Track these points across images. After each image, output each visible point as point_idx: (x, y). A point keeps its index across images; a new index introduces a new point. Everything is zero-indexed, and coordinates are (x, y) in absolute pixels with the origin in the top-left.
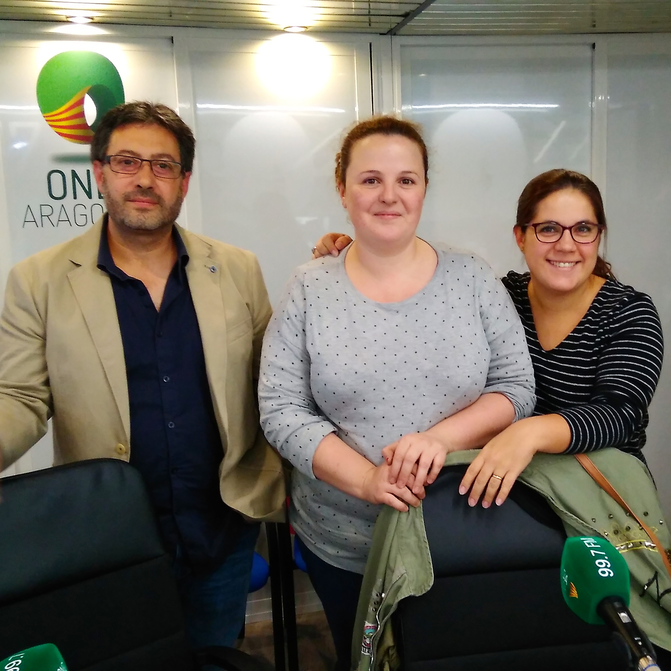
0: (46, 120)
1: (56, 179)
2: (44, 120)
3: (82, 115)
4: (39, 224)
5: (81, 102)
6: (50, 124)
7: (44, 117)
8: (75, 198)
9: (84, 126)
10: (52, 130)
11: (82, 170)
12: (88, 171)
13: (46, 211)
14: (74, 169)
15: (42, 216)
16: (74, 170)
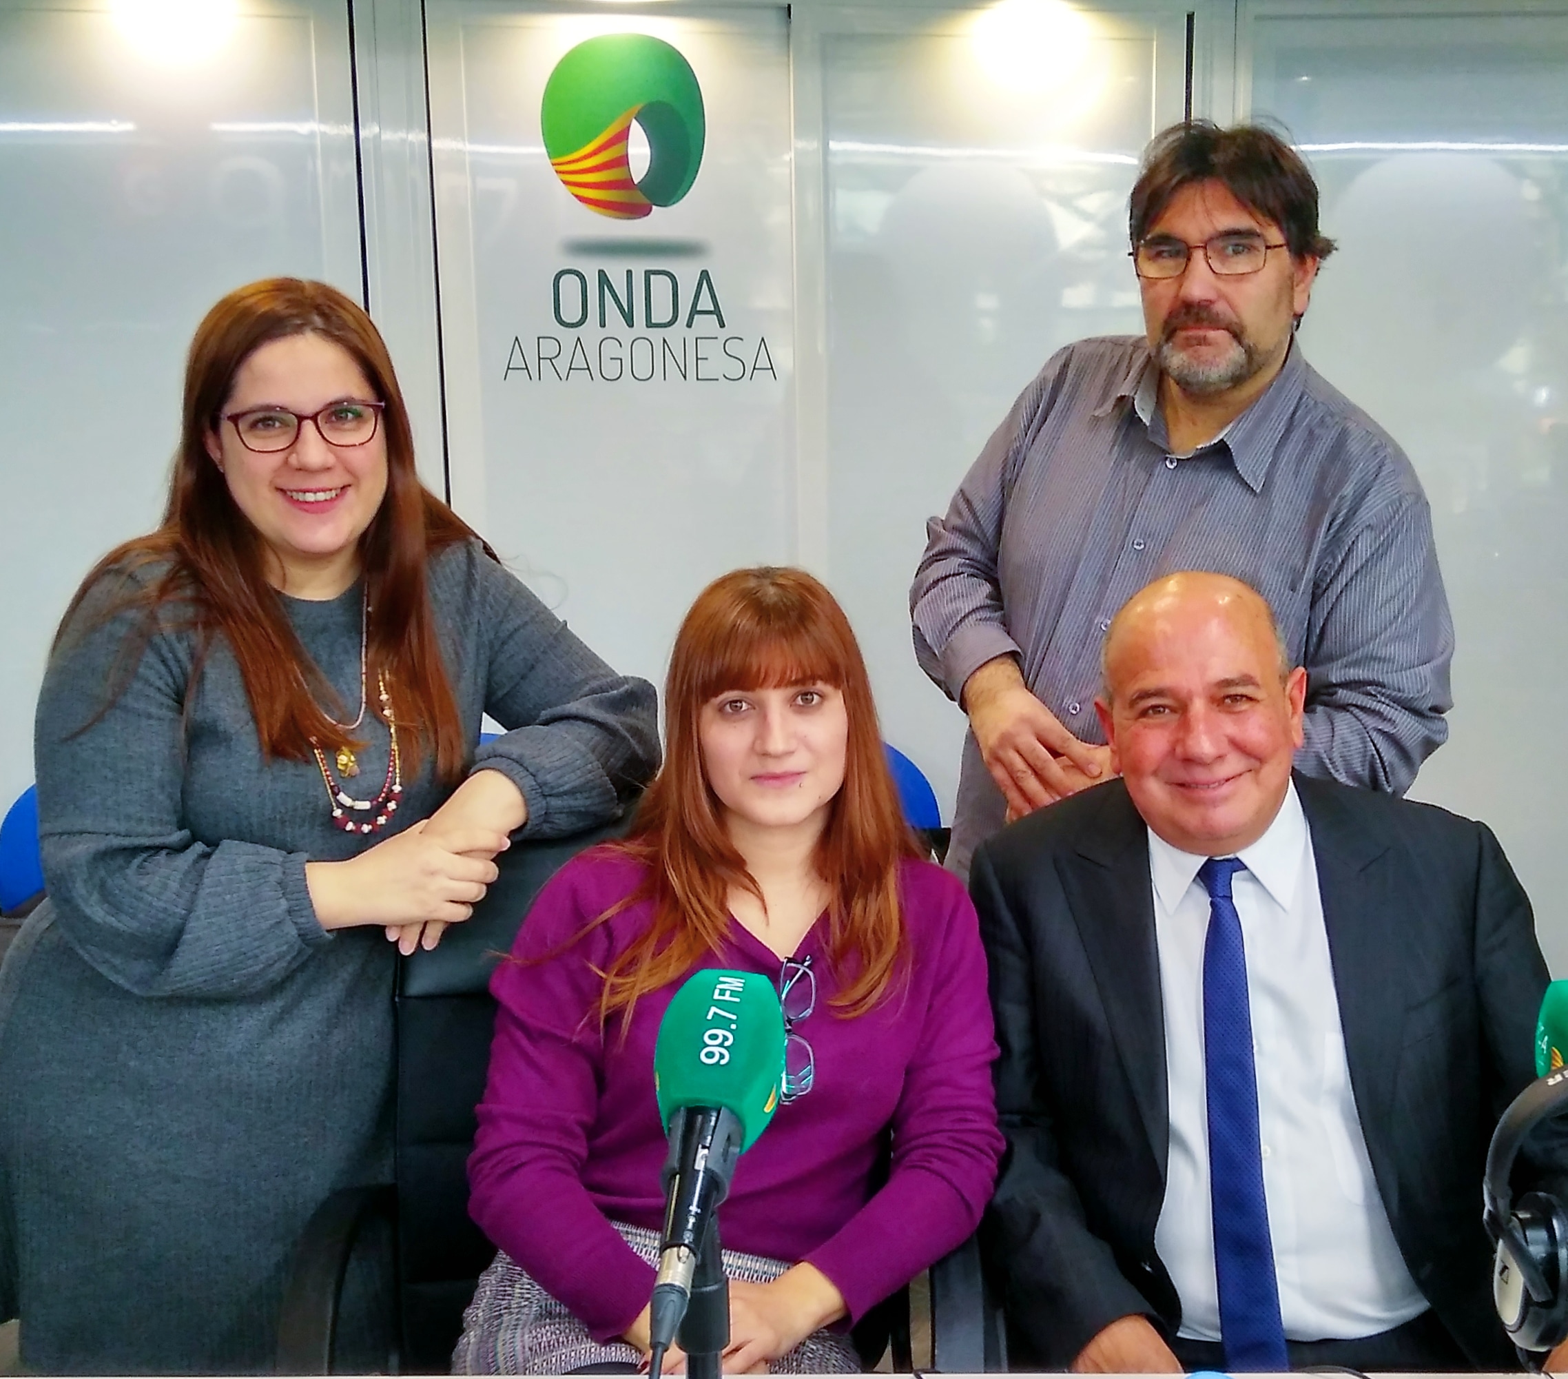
0: (557, 172)
1: (570, 285)
2: (552, 169)
3: (623, 161)
4: (535, 374)
5: (623, 136)
6: (564, 179)
7: (553, 165)
8: (603, 325)
9: (626, 184)
10: (564, 192)
11: (616, 272)
12: (629, 273)
13: (549, 349)
14: (601, 268)
15: (539, 358)
16: (603, 271)
